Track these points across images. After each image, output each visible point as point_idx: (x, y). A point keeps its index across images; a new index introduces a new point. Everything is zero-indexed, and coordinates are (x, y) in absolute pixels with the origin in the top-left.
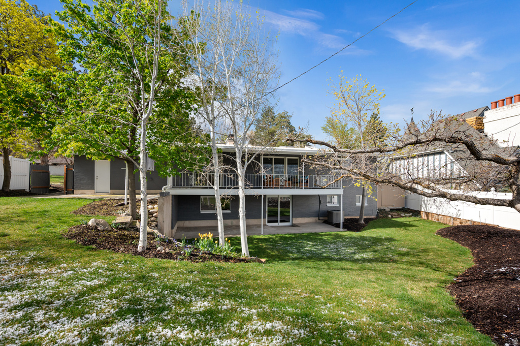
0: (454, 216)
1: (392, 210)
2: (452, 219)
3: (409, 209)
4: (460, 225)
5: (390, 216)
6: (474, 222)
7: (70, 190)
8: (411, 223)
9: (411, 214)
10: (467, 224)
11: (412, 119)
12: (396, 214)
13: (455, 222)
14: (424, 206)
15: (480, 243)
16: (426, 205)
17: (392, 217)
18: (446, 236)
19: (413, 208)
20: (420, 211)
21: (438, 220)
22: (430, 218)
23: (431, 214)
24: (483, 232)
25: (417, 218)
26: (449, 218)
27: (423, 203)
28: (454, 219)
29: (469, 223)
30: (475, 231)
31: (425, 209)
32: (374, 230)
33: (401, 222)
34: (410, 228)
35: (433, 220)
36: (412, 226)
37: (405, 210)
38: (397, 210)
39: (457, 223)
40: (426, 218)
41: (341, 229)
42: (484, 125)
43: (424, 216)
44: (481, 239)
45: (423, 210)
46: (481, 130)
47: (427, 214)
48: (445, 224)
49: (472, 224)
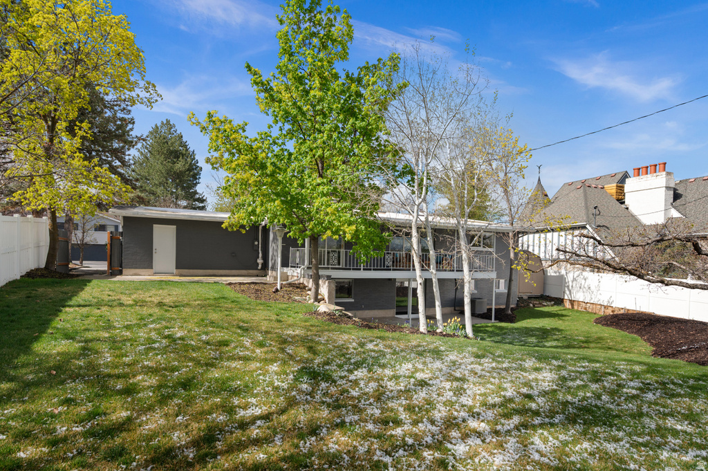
0: (605, 304)
1: (530, 298)
2: (603, 307)
3: (548, 296)
4: (612, 313)
5: (531, 305)
6: (628, 310)
7: (116, 268)
8: (560, 312)
9: (553, 303)
10: (620, 313)
11: (539, 180)
12: (538, 303)
13: (606, 311)
14: (568, 292)
15: (645, 330)
16: (570, 291)
17: (534, 306)
18: (607, 325)
19: (554, 295)
20: (563, 299)
21: (586, 309)
22: (576, 307)
23: (576, 303)
24: (645, 320)
25: (560, 308)
26: (599, 307)
27: (566, 289)
28: (605, 307)
29: (622, 312)
30: (636, 319)
31: (569, 296)
32: (528, 320)
33: (548, 312)
34: (563, 318)
35: (580, 309)
36: (563, 316)
37: (544, 298)
38: (536, 298)
39: (609, 312)
40: (570, 307)
41: (493, 320)
42: (624, 195)
43: (568, 305)
44: (645, 326)
45: (566, 297)
46: (621, 201)
47: (572, 302)
48: (595, 314)
49: (626, 312)
